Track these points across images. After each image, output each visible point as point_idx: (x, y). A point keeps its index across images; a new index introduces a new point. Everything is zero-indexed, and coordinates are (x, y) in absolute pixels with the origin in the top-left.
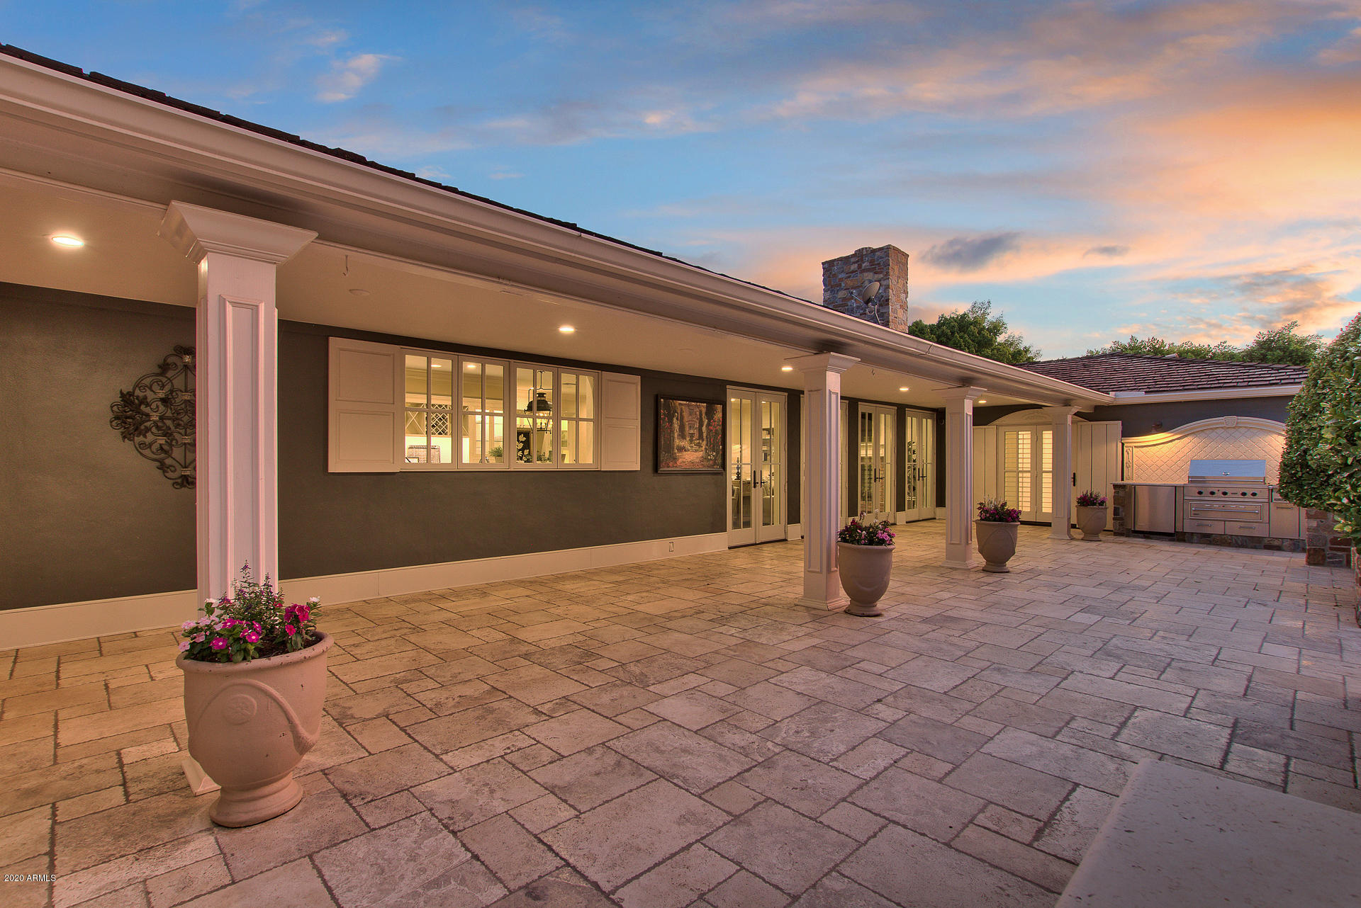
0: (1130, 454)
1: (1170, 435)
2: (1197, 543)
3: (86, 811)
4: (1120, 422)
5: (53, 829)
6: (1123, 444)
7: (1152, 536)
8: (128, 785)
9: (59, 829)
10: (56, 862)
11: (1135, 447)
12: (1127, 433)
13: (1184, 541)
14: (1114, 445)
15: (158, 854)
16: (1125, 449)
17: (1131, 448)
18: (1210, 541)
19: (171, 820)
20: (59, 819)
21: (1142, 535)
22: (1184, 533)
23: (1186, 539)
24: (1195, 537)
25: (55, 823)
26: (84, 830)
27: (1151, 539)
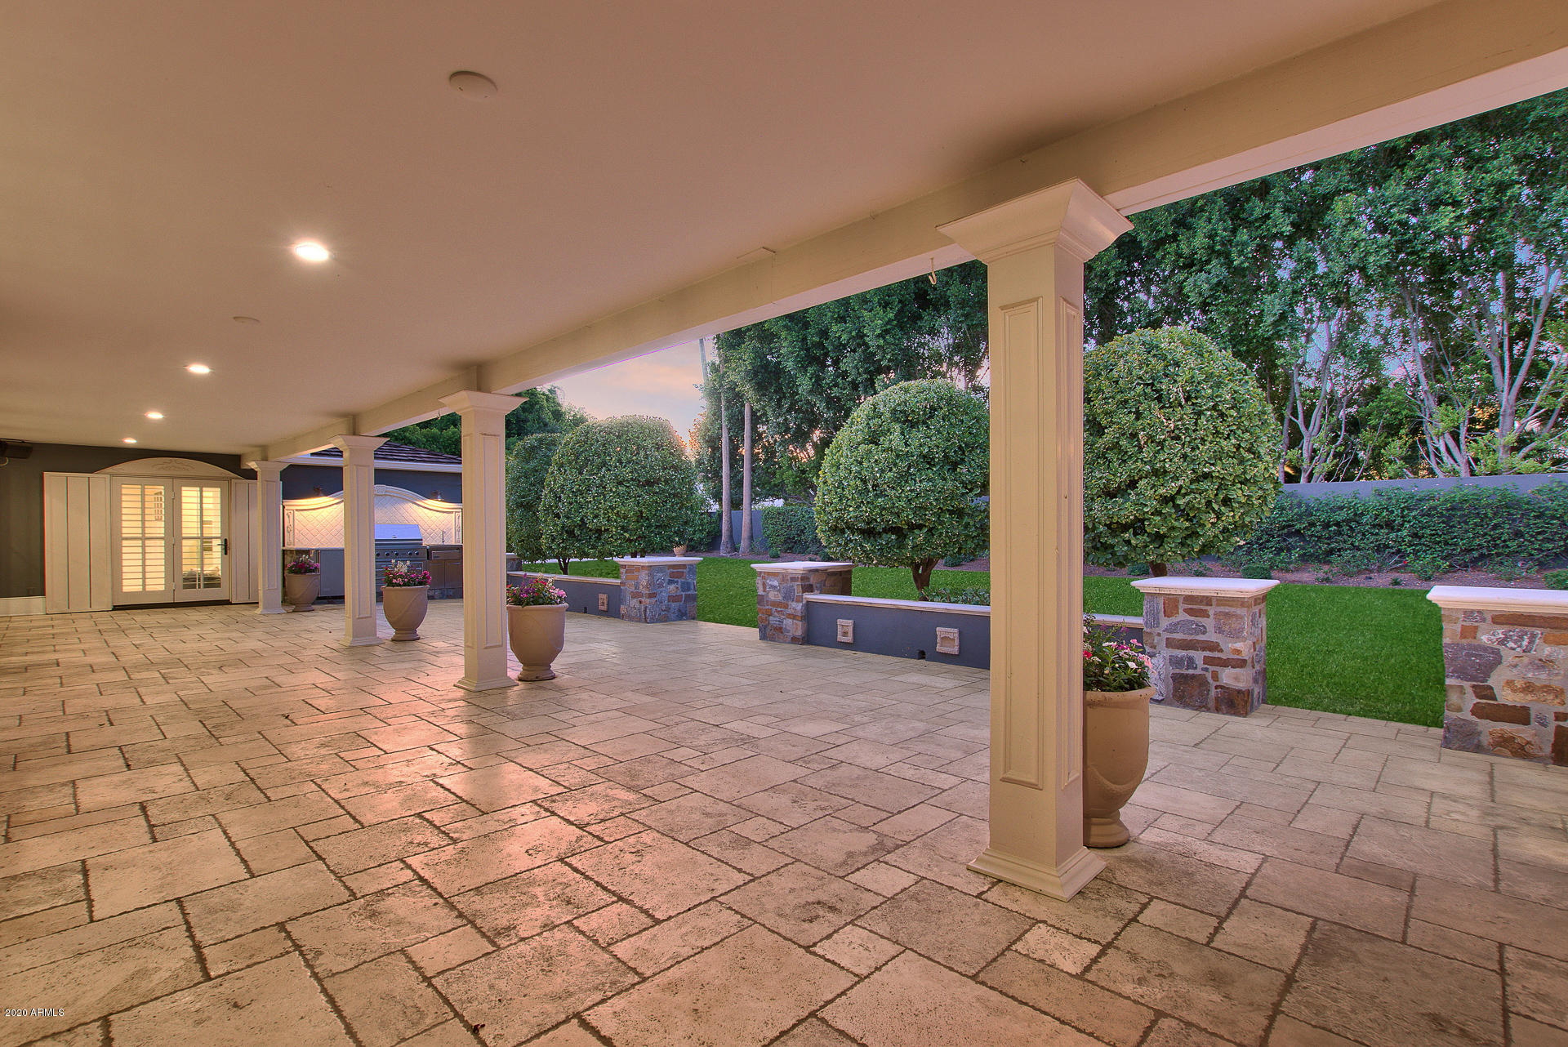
0: (292, 518)
3: (1190, 914)
5: (1228, 916)
6: (284, 507)
8: (1131, 915)
9: (1223, 911)
10: (1244, 885)
11: (296, 510)
15: (1181, 848)
16: (286, 512)
17: (292, 512)
19: (1146, 861)
20: (1214, 922)
25: (1222, 920)
26: (1207, 896)
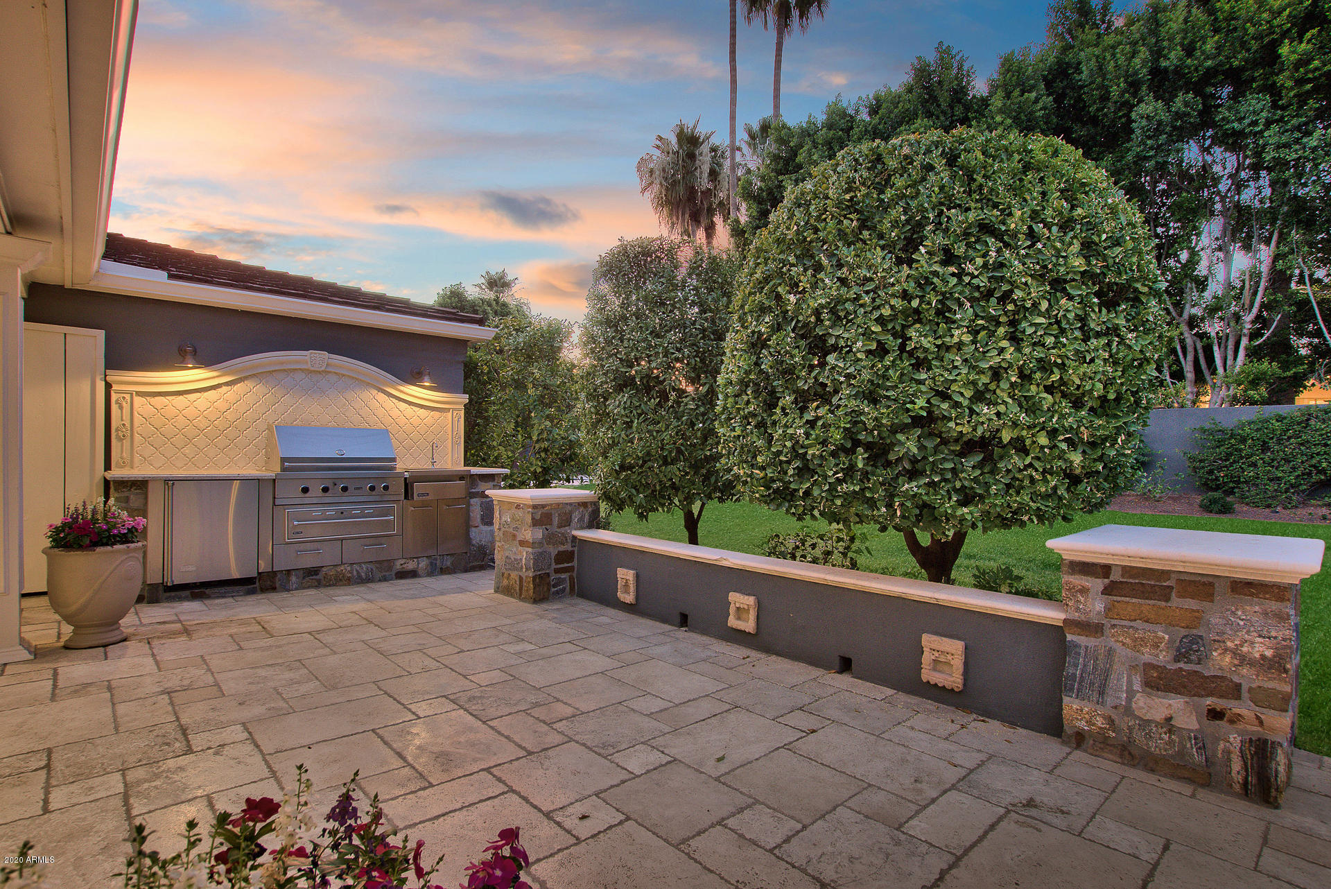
0: (126, 407)
1: (215, 374)
2: (296, 589)
4: (100, 335)
6: (108, 386)
7: (208, 591)
11: (139, 394)
12: (117, 359)
13: (273, 589)
14: (86, 386)
16: (114, 397)
17: (128, 397)
18: (319, 581)
21: (187, 593)
22: (273, 574)
23: (277, 585)
24: (294, 579)
27: (209, 597)
